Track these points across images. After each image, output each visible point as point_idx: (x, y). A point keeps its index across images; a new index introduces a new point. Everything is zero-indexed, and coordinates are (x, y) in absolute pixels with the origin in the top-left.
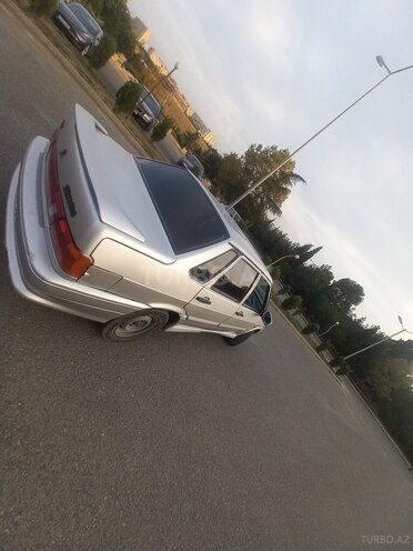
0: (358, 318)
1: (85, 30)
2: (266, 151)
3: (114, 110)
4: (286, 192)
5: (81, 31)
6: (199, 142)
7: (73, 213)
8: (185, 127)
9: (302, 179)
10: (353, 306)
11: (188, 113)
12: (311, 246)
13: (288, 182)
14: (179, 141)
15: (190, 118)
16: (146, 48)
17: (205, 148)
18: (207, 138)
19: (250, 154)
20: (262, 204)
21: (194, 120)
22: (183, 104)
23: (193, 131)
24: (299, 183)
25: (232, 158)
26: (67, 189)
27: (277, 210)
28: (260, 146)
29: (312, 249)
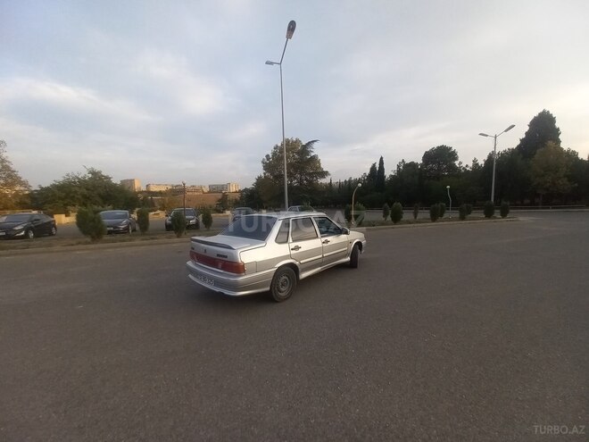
0: (471, 165)
1: (121, 220)
2: (274, 154)
3: (178, 237)
4: (314, 159)
5: (120, 224)
6: (231, 197)
7: (226, 257)
8: (212, 201)
9: (313, 141)
10: (457, 163)
11: (205, 191)
12: (374, 165)
13: (308, 153)
14: (220, 212)
15: (209, 192)
16: (144, 189)
17: (238, 196)
18: (233, 189)
19: (267, 167)
20: (310, 183)
21: (214, 190)
22: (197, 191)
23: (220, 196)
24: (315, 145)
25: (260, 181)
26: (218, 255)
27: (324, 174)
28: (267, 156)
29: (377, 166)
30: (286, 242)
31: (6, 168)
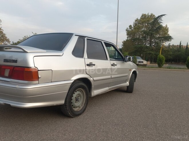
30: (82, 56)
31: (2, 32)
